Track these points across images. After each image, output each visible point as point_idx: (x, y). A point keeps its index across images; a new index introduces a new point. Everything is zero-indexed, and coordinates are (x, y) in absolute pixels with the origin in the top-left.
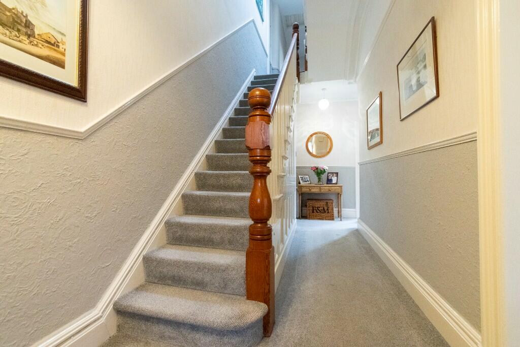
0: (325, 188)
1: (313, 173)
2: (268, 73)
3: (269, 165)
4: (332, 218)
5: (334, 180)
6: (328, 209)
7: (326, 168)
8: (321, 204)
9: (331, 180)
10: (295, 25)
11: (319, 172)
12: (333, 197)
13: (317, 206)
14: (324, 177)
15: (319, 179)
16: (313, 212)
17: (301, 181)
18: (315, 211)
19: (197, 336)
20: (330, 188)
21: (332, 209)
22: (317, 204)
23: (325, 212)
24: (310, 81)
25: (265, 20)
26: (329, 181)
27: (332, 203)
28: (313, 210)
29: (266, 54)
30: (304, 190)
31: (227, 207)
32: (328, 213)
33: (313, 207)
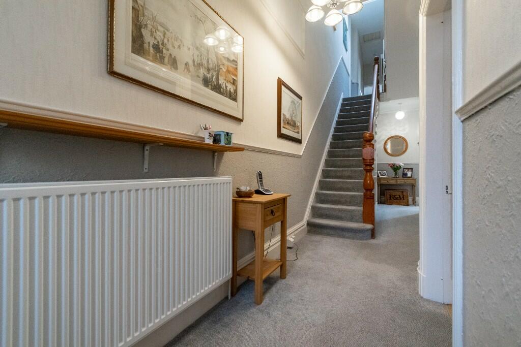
0: (400, 180)
1: (390, 169)
2: (350, 96)
3: (373, 166)
4: (407, 204)
5: (409, 174)
6: (403, 197)
7: (402, 164)
8: (398, 193)
9: (406, 174)
10: (376, 58)
11: (395, 168)
12: (409, 188)
13: (394, 194)
14: (400, 172)
15: (396, 174)
16: (390, 199)
17: (380, 175)
18: (392, 198)
19: (345, 234)
20: (405, 181)
21: (407, 197)
22: (393, 193)
23: (401, 199)
24: (388, 100)
25: (348, 50)
26: (405, 175)
27: (407, 193)
28: (390, 197)
29: (349, 75)
30: (382, 182)
31: (344, 187)
32: (403, 200)
33: (390, 195)
